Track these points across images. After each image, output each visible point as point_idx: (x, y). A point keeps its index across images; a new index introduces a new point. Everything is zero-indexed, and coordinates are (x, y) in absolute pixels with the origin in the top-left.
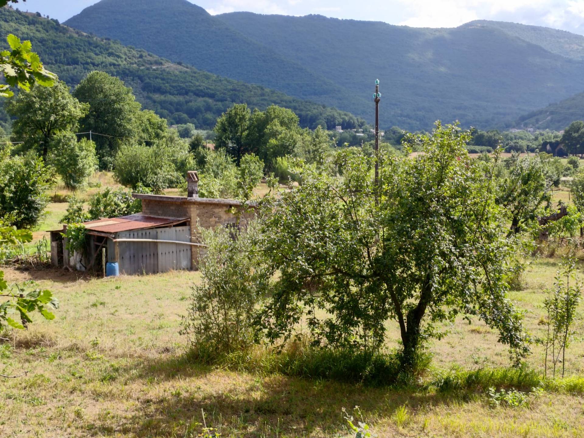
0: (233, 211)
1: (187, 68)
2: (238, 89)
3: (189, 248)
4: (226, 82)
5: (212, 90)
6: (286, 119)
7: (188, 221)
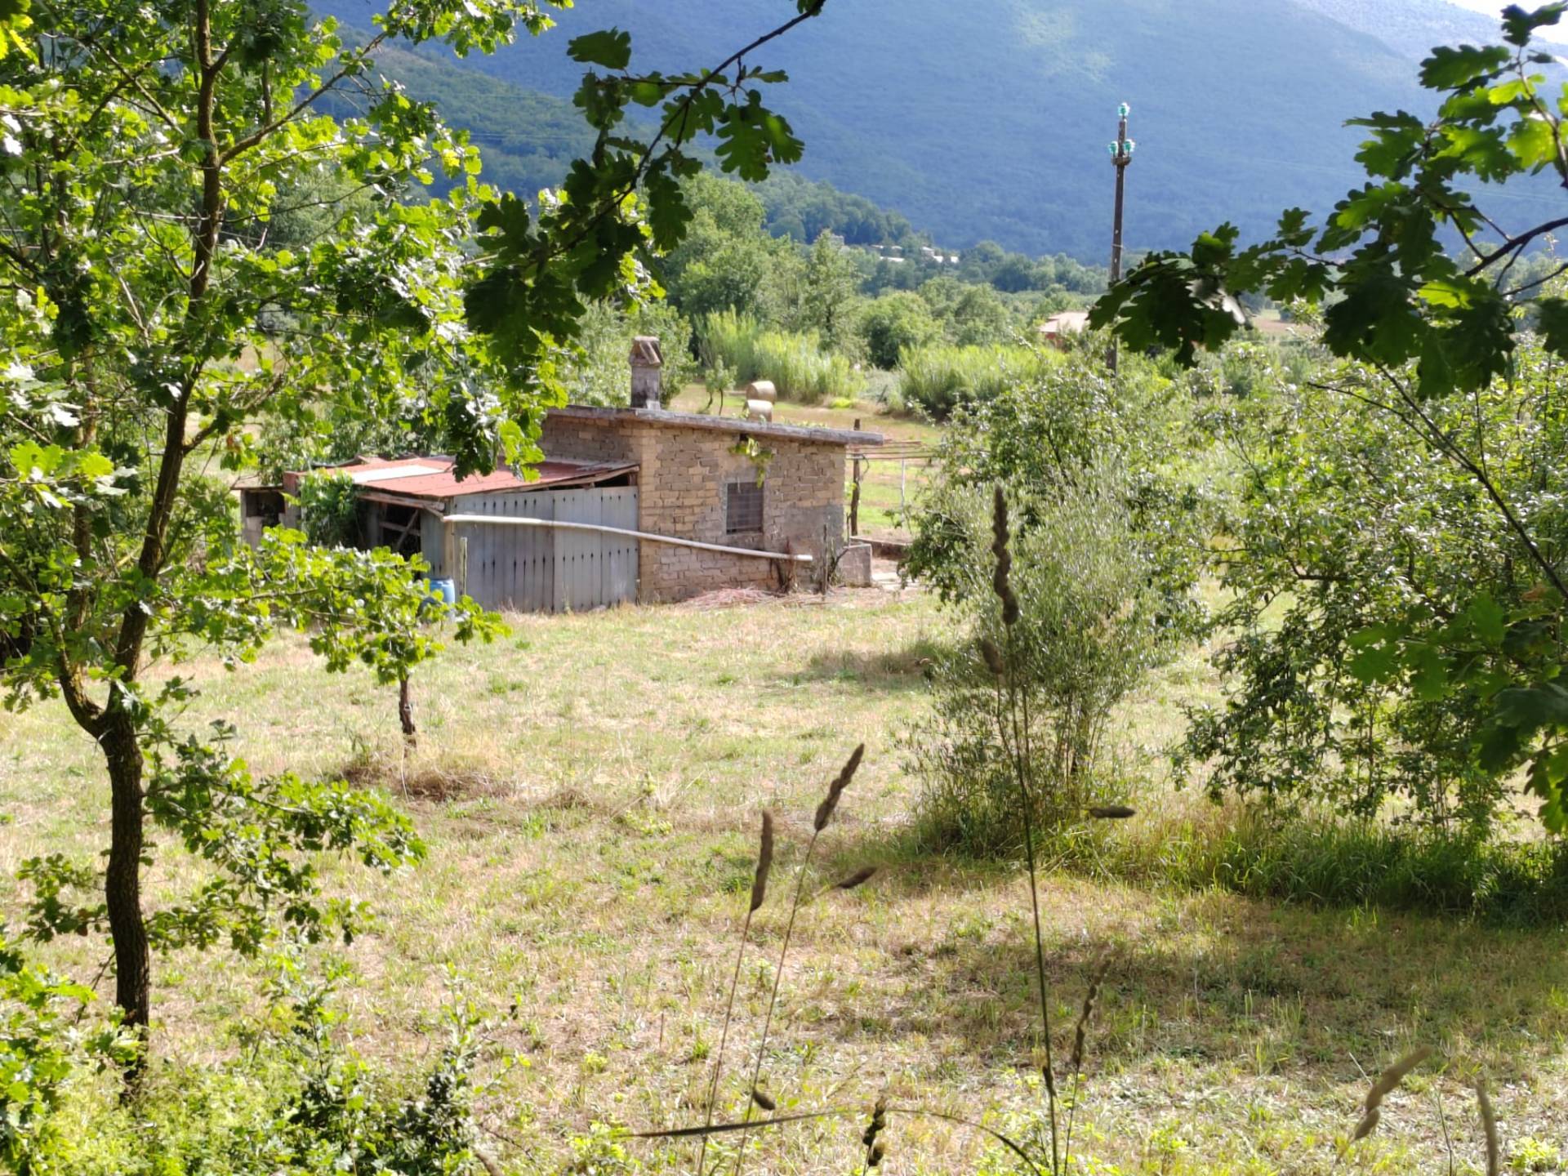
0: (752, 448)
1: (429, 59)
2: (566, 123)
3: (633, 547)
4: (534, 103)
5: (498, 123)
6: (731, 210)
7: (635, 473)
